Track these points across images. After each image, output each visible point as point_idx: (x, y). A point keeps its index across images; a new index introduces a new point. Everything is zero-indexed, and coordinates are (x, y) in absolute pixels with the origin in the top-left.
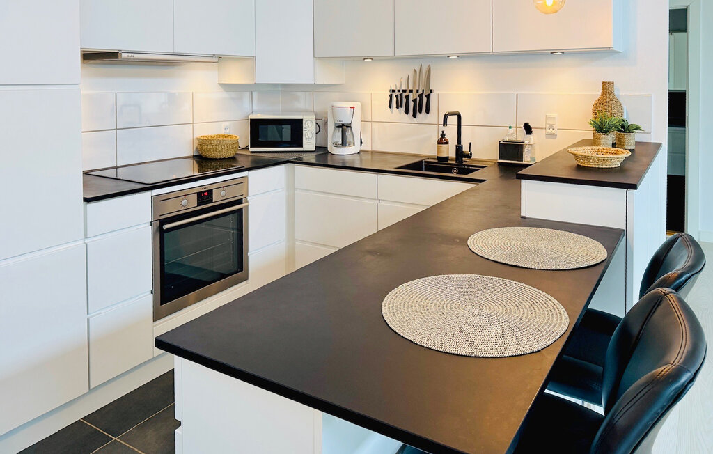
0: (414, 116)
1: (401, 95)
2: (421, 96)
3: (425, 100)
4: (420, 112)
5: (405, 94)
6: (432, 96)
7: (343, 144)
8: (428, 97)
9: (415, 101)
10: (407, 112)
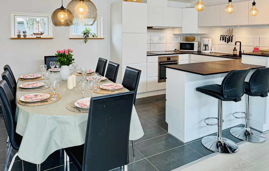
0: (228, 43)
1: (224, 37)
2: (230, 37)
3: (231, 38)
4: (229, 41)
5: (225, 37)
6: (233, 37)
7: (205, 50)
8: (232, 37)
9: (228, 38)
10: (225, 41)
